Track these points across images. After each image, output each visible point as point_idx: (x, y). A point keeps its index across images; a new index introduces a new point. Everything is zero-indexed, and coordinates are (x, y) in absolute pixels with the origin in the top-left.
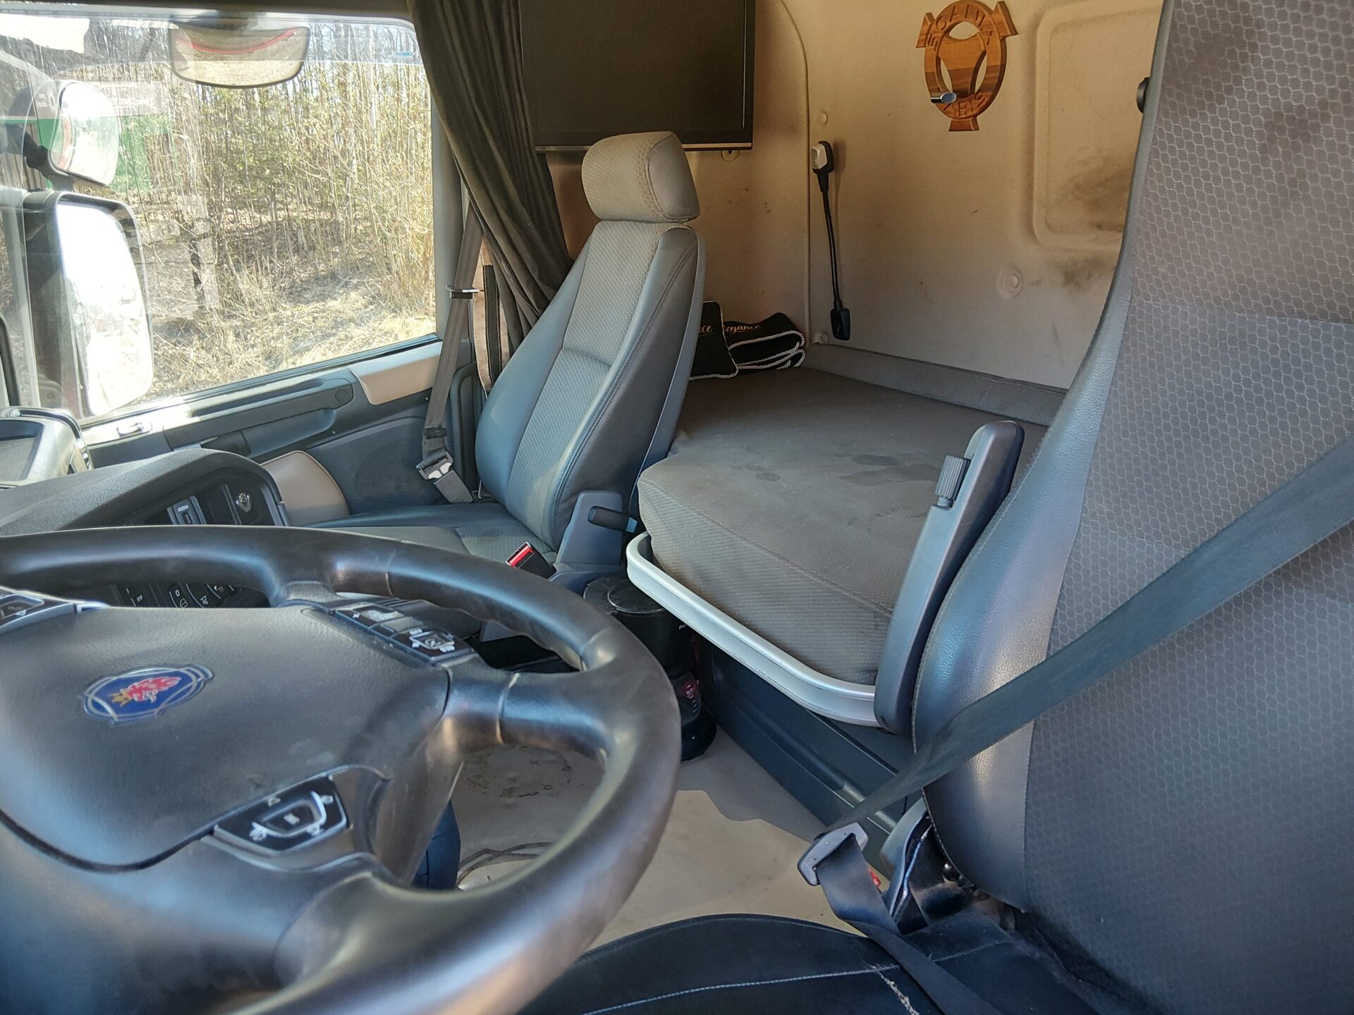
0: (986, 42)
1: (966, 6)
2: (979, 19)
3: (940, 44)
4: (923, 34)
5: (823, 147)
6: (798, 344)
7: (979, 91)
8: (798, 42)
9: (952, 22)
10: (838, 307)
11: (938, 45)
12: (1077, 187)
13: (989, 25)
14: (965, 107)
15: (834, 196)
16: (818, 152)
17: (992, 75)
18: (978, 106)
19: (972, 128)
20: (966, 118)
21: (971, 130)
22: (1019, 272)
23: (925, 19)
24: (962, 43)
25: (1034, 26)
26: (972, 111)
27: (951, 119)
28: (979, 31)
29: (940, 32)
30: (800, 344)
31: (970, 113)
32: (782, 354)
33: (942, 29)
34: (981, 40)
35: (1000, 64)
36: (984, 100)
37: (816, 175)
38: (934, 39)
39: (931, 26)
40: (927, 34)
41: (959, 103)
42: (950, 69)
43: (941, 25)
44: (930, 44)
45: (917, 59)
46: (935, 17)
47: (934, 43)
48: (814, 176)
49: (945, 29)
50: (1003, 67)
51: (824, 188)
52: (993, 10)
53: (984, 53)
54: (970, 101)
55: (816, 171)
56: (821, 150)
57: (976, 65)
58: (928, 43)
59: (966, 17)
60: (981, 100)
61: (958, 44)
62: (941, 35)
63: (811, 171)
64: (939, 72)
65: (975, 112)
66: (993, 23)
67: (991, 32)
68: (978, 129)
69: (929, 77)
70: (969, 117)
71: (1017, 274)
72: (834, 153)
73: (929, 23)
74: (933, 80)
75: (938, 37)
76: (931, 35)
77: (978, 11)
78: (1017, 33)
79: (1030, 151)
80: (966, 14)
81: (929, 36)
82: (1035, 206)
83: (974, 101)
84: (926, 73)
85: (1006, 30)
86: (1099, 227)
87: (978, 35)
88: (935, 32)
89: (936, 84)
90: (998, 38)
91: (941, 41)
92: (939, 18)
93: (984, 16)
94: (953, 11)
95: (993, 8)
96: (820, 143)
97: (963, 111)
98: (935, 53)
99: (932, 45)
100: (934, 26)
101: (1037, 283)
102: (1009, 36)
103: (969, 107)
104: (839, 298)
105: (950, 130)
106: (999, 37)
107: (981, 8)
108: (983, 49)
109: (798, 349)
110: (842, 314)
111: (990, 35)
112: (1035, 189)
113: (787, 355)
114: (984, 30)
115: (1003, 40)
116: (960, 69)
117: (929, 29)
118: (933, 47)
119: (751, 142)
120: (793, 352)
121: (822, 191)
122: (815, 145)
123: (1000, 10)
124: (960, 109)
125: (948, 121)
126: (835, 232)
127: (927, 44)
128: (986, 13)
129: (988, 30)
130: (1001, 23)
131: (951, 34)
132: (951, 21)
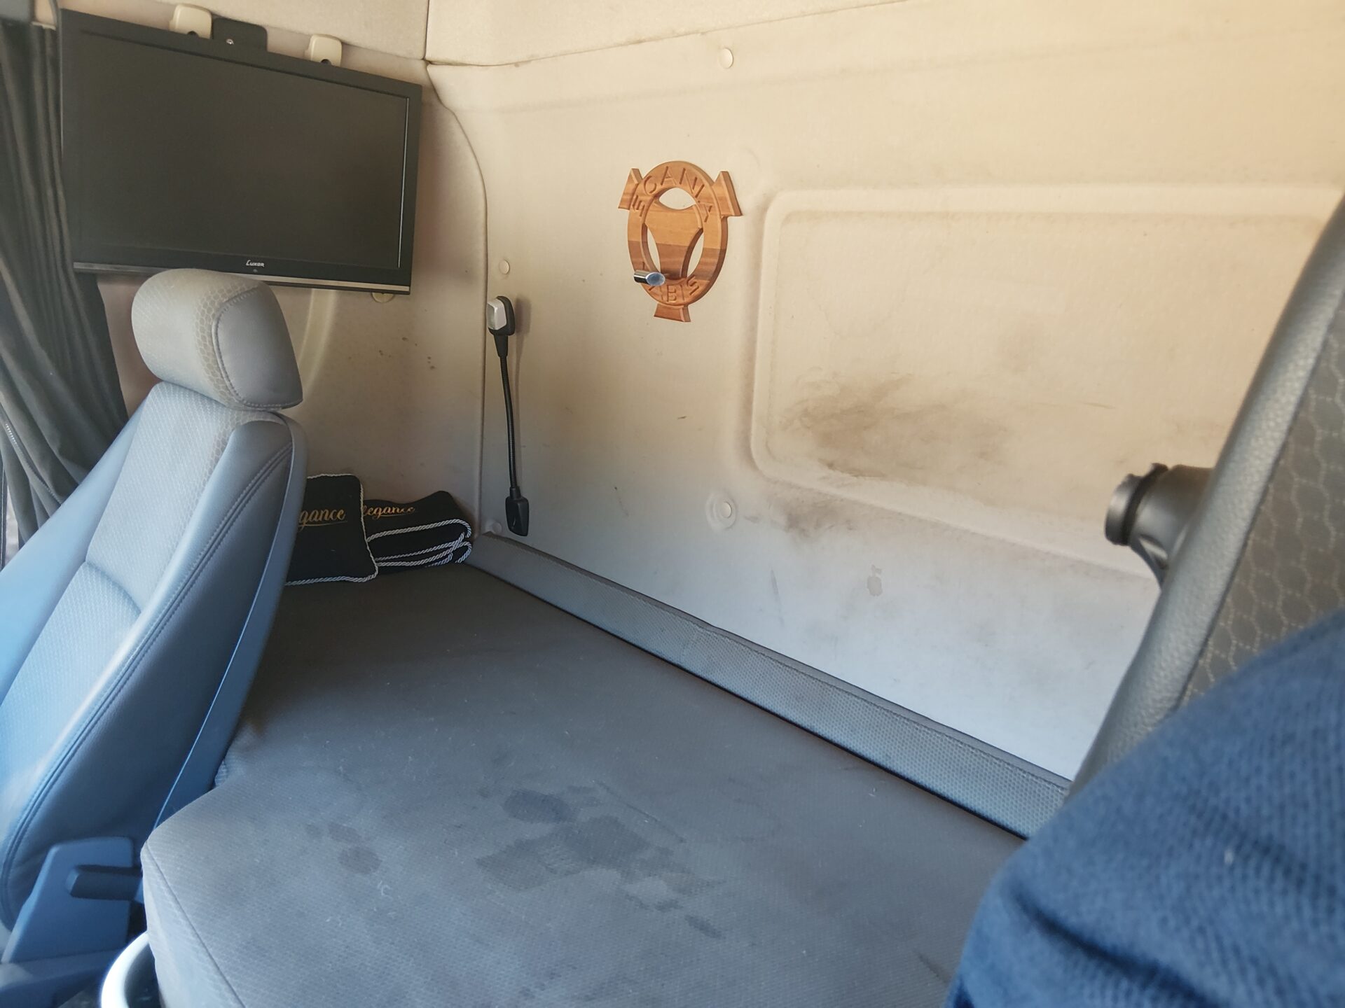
0: (704, 219)
1: (682, 170)
2: (697, 188)
3: (647, 210)
4: (627, 194)
5: (502, 305)
6: (463, 535)
7: (692, 276)
8: (477, 172)
9: (664, 186)
10: (515, 495)
11: (645, 211)
12: (806, 413)
13: (709, 199)
14: (675, 292)
15: (514, 361)
16: (496, 309)
17: (708, 260)
18: (691, 294)
19: (683, 319)
20: (675, 305)
21: (682, 321)
22: (733, 501)
23: (630, 176)
24: (675, 214)
25: (763, 209)
26: (684, 299)
27: (658, 302)
28: (695, 203)
29: (648, 195)
30: (466, 535)
31: (680, 301)
32: (442, 547)
33: (651, 192)
34: (698, 216)
35: (719, 248)
36: (698, 288)
37: (493, 336)
38: (641, 202)
39: (638, 185)
40: (633, 194)
41: (668, 286)
42: (658, 242)
43: (650, 187)
44: (636, 207)
45: (620, 222)
46: (644, 175)
47: (641, 207)
48: (491, 338)
49: (654, 192)
50: (723, 252)
51: (503, 351)
52: (714, 181)
53: (701, 231)
54: (681, 286)
55: (492, 331)
56: (498, 307)
57: (691, 243)
58: (634, 206)
59: (680, 183)
60: (694, 288)
61: (670, 214)
62: (649, 198)
63: (488, 329)
64: (645, 243)
65: (686, 300)
66: (713, 196)
67: (711, 207)
68: (690, 321)
69: (632, 247)
70: (680, 305)
71: (731, 504)
72: (516, 315)
73: (636, 182)
74: (637, 250)
75: (645, 201)
76: (637, 197)
77: (696, 179)
78: (741, 214)
79: (750, 358)
80: (681, 180)
81: (635, 197)
82: (754, 426)
83: (685, 287)
84: (629, 241)
85: (728, 208)
86: (831, 466)
87: (694, 207)
88: (643, 195)
89: (641, 257)
90: (718, 216)
91: (649, 207)
92: (648, 178)
93: (703, 186)
94: (666, 172)
95: (714, 178)
96: (499, 298)
97: (672, 296)
98: (641, 219)
99: (638, 209)
100: (641, 186)
101: (755, 519)
102: (732, 216)
103: (679, 292)
104: (516, 484)
105: (655, 316)
106: (720, 215)
107: (700, 176)
108: (700, 227)
109: (463, 541)
110: (519, 504)
111: (709, 211)
112: (755, 404)
113: (449, 548)
114: (702, 203)
115: (724, 219)
116: (670, 245)
117: (635, 189)
118: (639, 212)
119: (410, 286)
120: (456, 545)
121: (499, 355)
122: (492, 300)
123: (723, 183)
124: (668, 292)
125: (653, 304)
126: (514, 404)
127: (631, 207)
128: (706, 184)
129: (706, 204)
130: (722, 199)
131: (662, 199)
132: (662, 184)
